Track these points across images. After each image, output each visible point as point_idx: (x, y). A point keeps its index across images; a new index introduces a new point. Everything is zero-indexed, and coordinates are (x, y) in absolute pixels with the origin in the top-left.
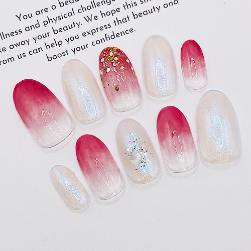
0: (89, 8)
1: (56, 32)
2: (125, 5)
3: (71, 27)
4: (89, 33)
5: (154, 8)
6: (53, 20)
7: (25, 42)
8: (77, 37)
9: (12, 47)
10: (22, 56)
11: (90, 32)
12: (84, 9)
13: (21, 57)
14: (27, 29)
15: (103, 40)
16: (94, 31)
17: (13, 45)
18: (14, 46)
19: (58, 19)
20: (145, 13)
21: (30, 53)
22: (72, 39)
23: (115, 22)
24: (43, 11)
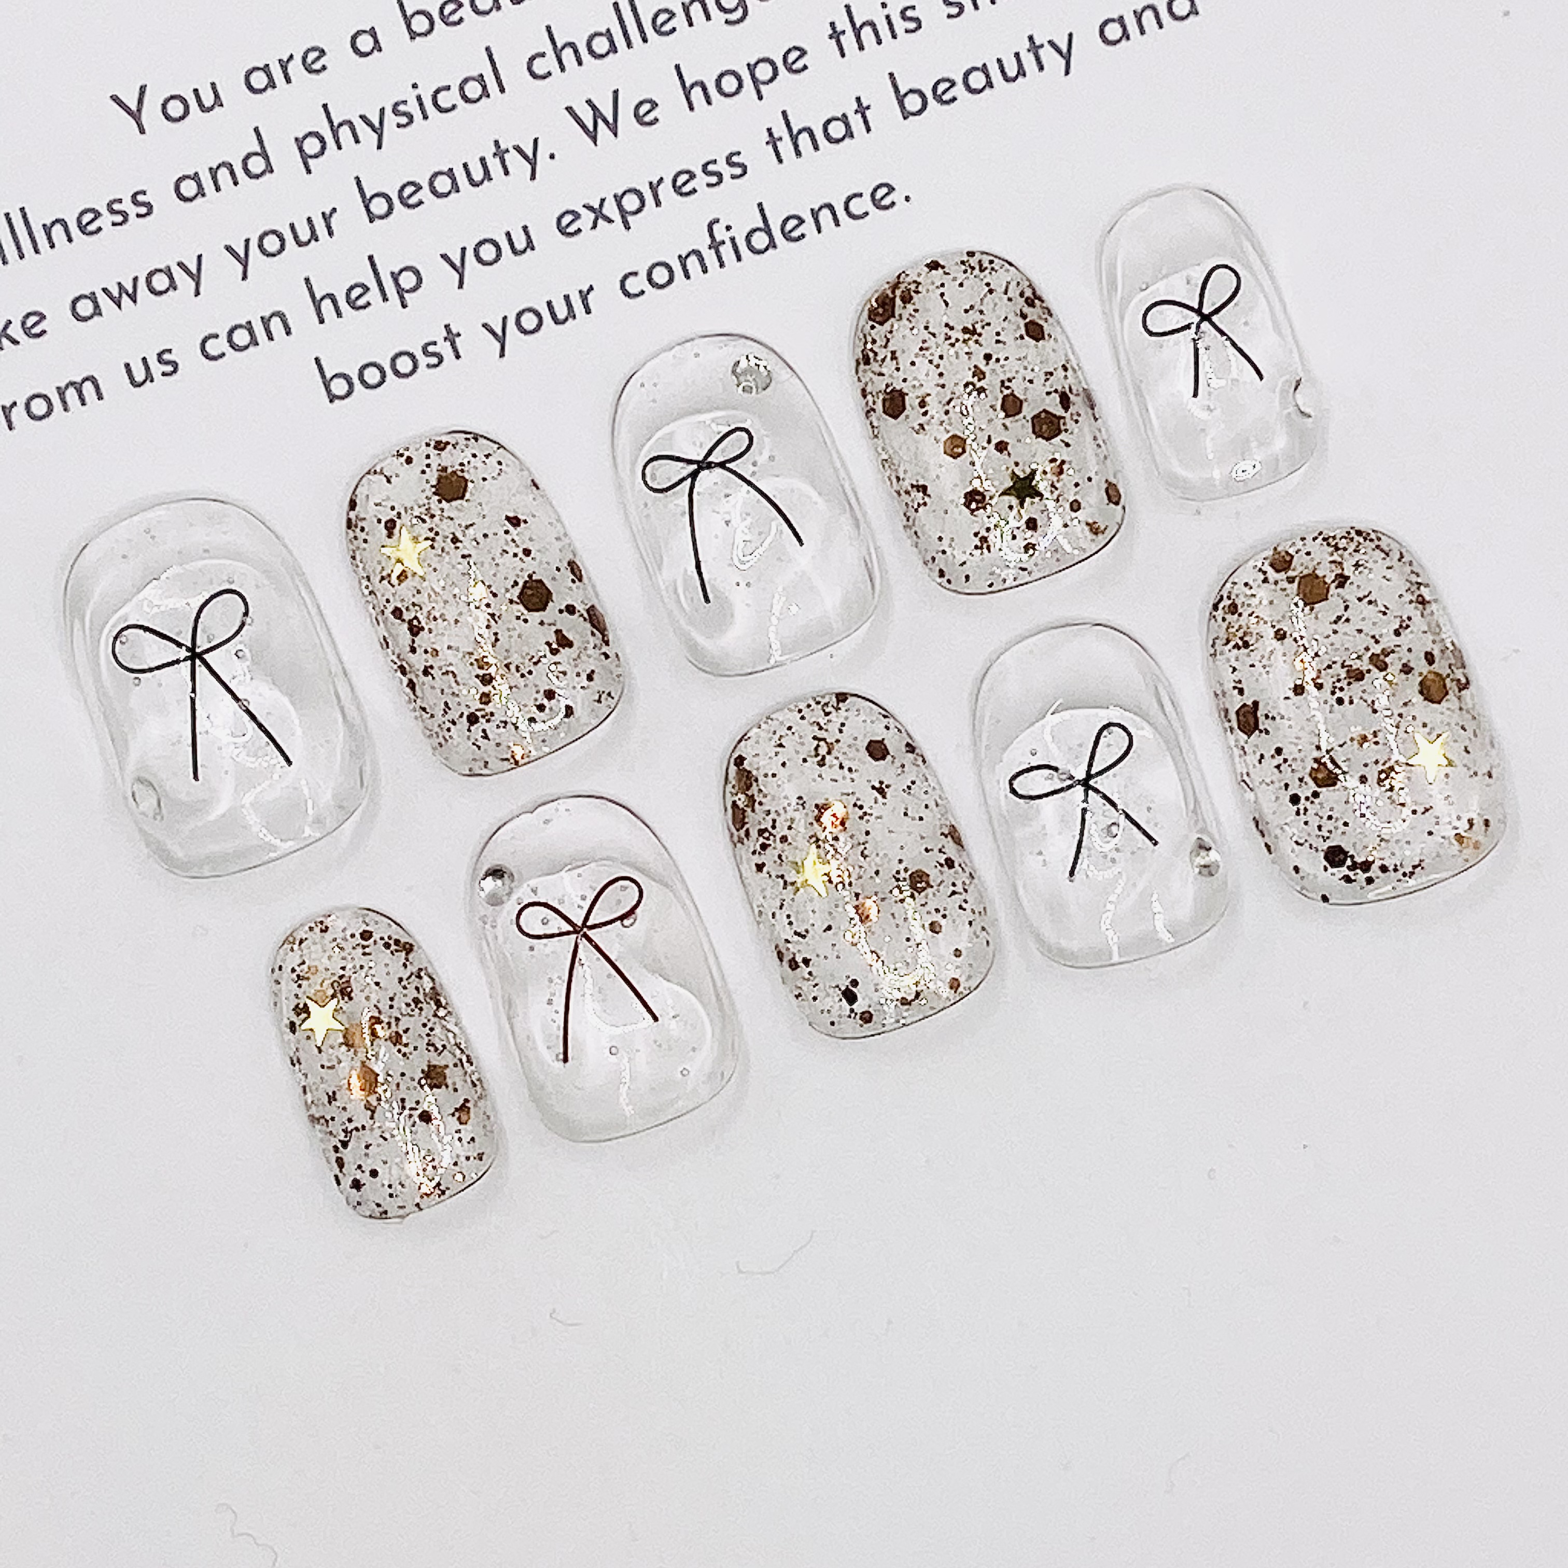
0: (601, 45)
1: (378, 207)
2: (843, 24)
3: (478, 175)
4: (598, 213)
5: (1034, 48)
6: (360, 126)
7: (178, 273)
8: (520, 244)
9: (85, 308)
10: (157, 369)
11: (611, 209)
12: (568, 54)
13: (149, 377)
14: (189, 188)
15: (693, 262)
16: (631, 202)
17: (93, 297)
18: (102, 299)
19: (391, 119)
20: (977, 80)
21: (213, 347)
22: (488, 252)
23: (773, 141)
24: (295, 68)
